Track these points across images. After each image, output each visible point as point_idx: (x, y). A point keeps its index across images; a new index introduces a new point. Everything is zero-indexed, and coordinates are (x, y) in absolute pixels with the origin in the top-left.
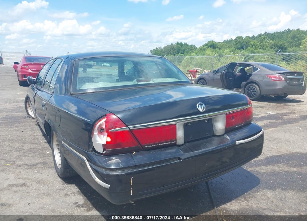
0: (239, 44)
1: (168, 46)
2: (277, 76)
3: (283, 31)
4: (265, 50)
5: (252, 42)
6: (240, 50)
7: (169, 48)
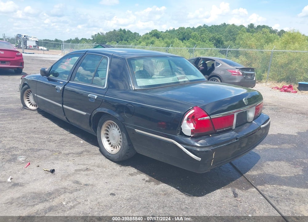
0: (181, 35)
1: (110, 32)
2: (237, 71)
3: (219, 25)
4: (205, 42)
5: (193, 34)
6: (182, 41)
7: (111, 34)
